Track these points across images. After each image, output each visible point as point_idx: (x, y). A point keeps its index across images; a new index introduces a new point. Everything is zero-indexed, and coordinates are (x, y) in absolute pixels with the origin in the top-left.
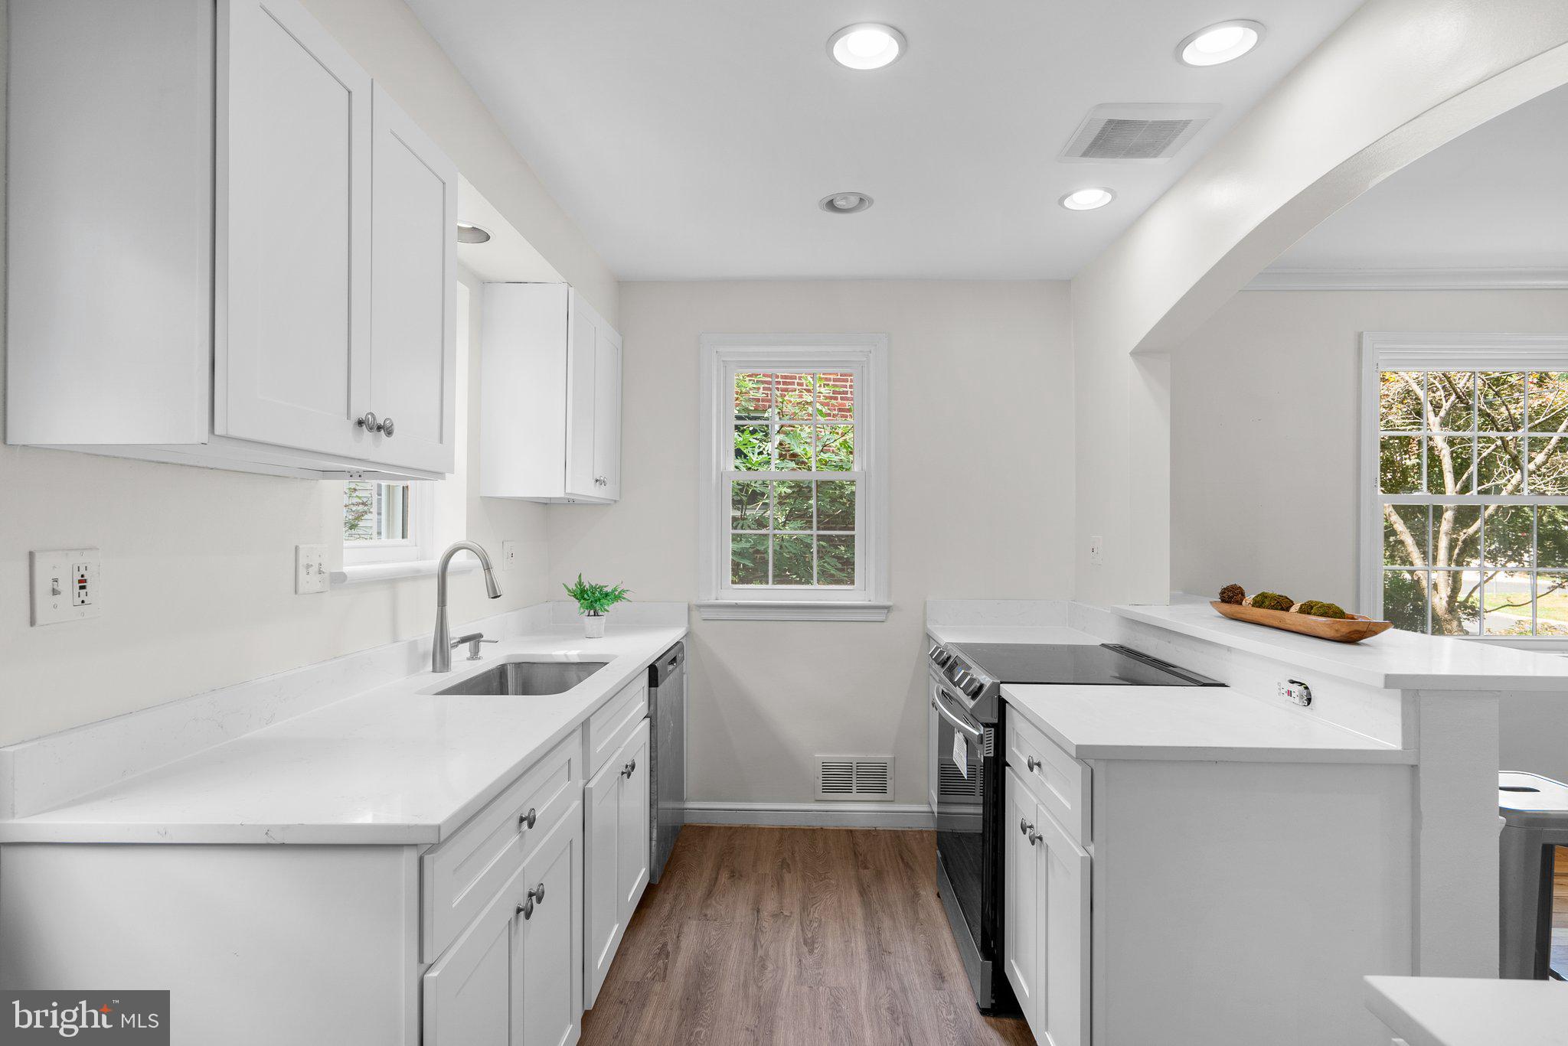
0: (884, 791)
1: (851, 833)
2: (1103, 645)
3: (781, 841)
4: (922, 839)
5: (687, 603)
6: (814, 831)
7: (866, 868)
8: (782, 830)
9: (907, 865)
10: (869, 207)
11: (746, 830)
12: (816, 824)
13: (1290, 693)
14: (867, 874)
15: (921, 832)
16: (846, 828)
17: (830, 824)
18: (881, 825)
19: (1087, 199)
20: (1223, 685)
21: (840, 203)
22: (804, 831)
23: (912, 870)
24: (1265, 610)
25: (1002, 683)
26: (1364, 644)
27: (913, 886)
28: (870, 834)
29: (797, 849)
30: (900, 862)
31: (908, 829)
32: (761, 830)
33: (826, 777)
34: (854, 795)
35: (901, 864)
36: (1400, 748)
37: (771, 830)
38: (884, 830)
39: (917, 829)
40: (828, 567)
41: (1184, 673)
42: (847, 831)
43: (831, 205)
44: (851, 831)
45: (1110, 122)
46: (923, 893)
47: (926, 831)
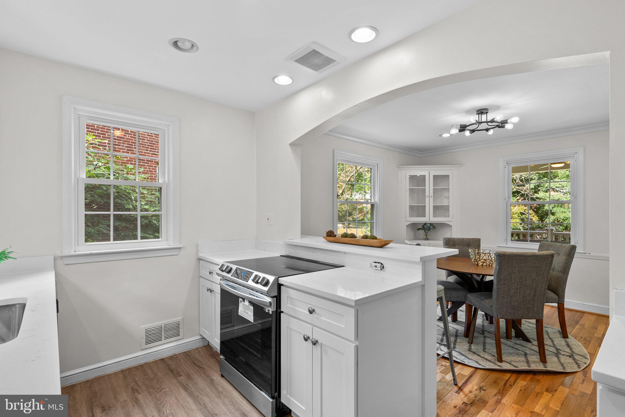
0: (178, 335)
1: (162, 360)
2: (281, 256)
3: (125, 378)
4: (199, 352)
5: (53, 256)
6: (142, 366)
7: (180, 376)
8: (122, 371)
9: (199, 367)
10: (195, 51)
11: (99, 379)
12: (142, 362)
13: (376, 266)
14: (183, 378)
15: (197, 349)
16: (159, 359)
17: (150, 359)
18: (177, 352)
19: (283, 80)
20: (343, 266)
21: (179, 44)
22: (137, 368)
23: (203, 369)
24: (350, 238)
25: (279, 277)
26: (386, 248)
27: (208, 376)
28: (173, 358)
29: (137, 379)
30: (195, 366)
31: (190, 350)
32: (109, 376)
33: (147, 336)
34: (164, 341)
35: (197, 368)
36: (421, 280)
37: (116, 374)
38: (179, 354)
39: (195, 348)
40: (102, 229)
41: (327, 264)
42: (160, 360)
43: (175, 44)
44: (162, 359)
45: (314, 50)
46: (214, 378)
47: (199, 348)
